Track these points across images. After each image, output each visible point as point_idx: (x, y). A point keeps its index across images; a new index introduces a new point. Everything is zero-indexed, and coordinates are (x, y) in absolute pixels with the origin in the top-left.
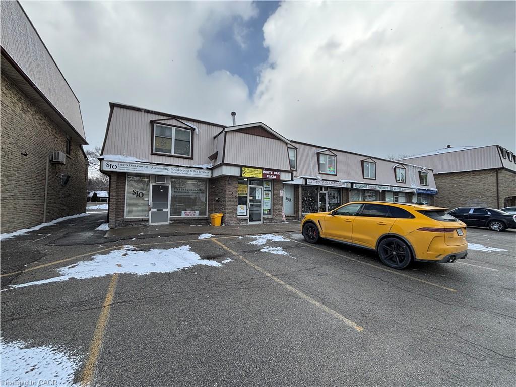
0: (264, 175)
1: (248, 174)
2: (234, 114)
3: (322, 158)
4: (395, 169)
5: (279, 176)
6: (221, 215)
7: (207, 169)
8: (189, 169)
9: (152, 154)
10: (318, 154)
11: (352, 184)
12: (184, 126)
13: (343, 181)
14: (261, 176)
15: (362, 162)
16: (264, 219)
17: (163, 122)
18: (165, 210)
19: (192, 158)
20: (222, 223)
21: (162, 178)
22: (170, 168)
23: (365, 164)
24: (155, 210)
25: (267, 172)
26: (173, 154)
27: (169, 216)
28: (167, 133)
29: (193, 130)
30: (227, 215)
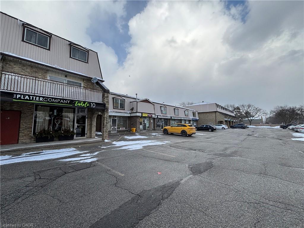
1: (144, 115)
2: (136, 94)
4: (185, 111)
5: (152, 116)
6: (135, 128)
7: (129, 113)
8: (124, 113)
9: (114, 108)
10: (161, 107)
11: (171, 117)
12: (122, 99)
13: (169, 116)
14: (147, 116)
15: (174, 109)
16: (147, 129)
17: (116, 98)
18: (115, 127)
19: (124, 110)
20: (136, 131)
21: (115, 116)
25: (149, 114)
26: (119, 108)
27: (117, 129)
28: (117, 101)
29: (125, 100)
30: (137, 129)
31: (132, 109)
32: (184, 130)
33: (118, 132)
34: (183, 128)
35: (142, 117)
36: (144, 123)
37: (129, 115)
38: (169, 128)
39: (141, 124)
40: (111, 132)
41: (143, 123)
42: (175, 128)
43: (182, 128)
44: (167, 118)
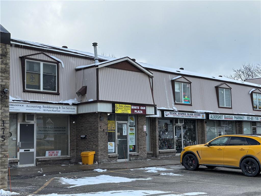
0: (133, 110)
1: (119, 110)
2: (95, 45)
3: (177, 86)
4: (251, 95)
5: (144, 111)
6: (93, 153)
7: (74, 104)
8: (58, 106)
9: (24, 91)
10: (173, 82)
11: (207, 114)
12: (51, 60)
13: (199, 111)
14: (129, 112)
15: (217, 88)
16: (131, 156)
17: (32, 57)
18: (31, 150)
19: (58, 94)
20: (94, 161)
21: (30, 116)
22: (41, 105)
23: (220, 91)
24: (22, 151)
25: (135, 107)
26: (42, 90)
27: (35, 157)
28: (36, 68)
29: (58, 62)
30: (100, 153)
31: (83, 92)
32: (249, 154)
33: (41, 163)
34: (248, 149)
35: (113, 116)
36: (121, 134)
37: (73, 111)
38: (202, 149)
39: (111, 137)
40: (19, 166)
41: (117, 134)
42: (219, 149)
43: (242, 150)
44: (193, 117)
